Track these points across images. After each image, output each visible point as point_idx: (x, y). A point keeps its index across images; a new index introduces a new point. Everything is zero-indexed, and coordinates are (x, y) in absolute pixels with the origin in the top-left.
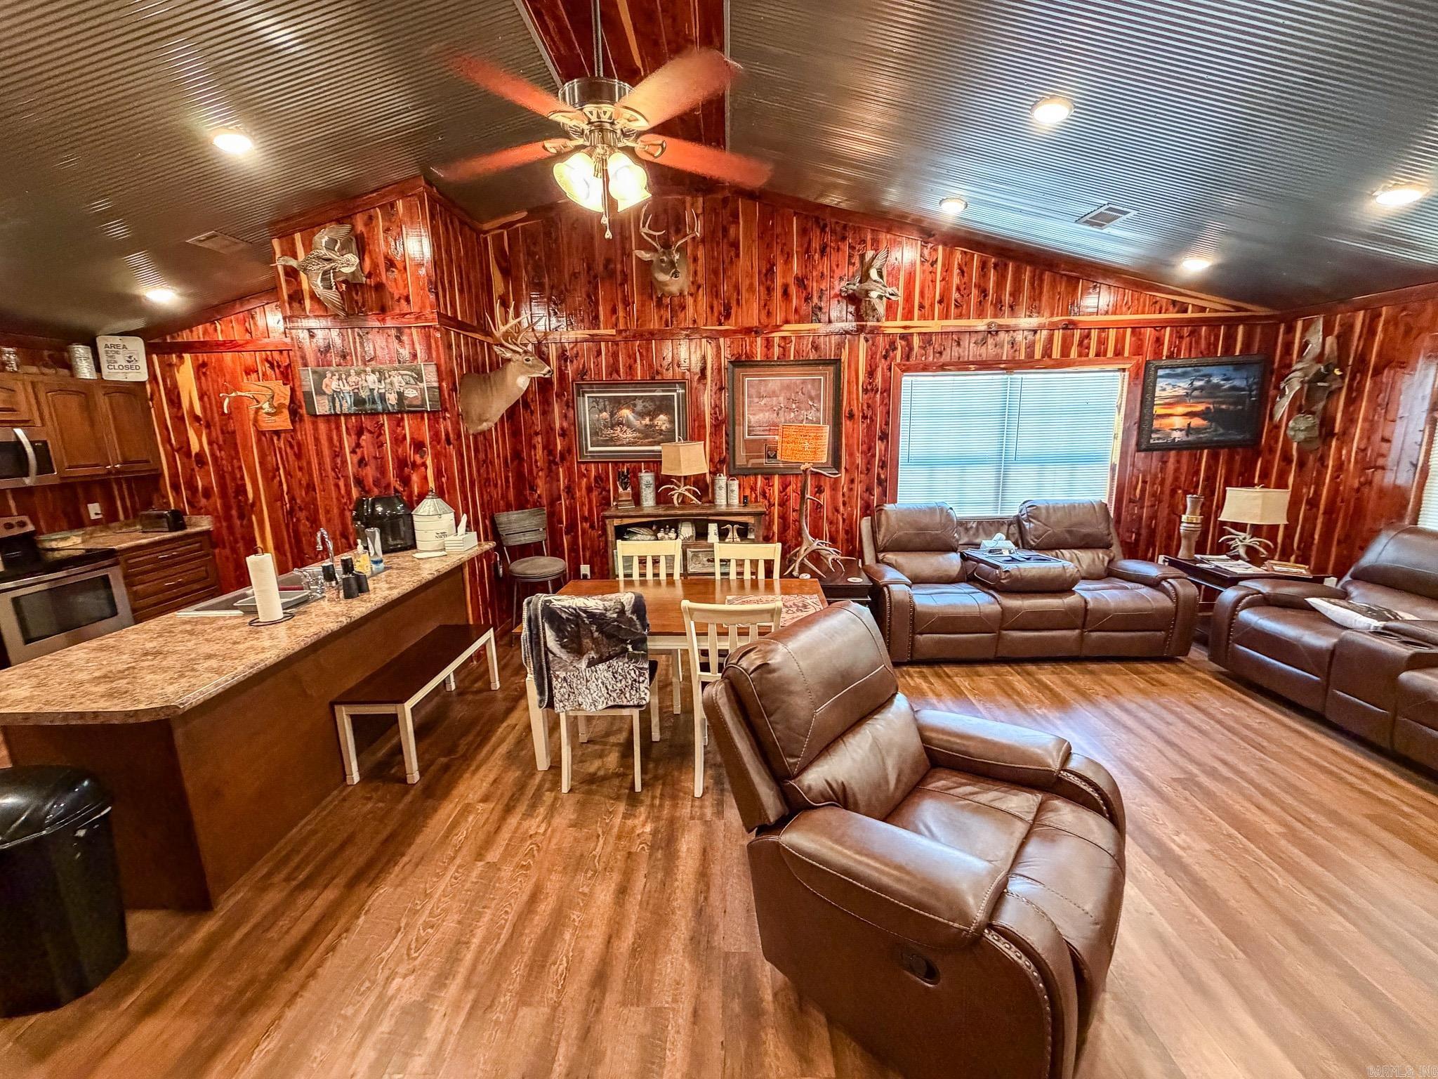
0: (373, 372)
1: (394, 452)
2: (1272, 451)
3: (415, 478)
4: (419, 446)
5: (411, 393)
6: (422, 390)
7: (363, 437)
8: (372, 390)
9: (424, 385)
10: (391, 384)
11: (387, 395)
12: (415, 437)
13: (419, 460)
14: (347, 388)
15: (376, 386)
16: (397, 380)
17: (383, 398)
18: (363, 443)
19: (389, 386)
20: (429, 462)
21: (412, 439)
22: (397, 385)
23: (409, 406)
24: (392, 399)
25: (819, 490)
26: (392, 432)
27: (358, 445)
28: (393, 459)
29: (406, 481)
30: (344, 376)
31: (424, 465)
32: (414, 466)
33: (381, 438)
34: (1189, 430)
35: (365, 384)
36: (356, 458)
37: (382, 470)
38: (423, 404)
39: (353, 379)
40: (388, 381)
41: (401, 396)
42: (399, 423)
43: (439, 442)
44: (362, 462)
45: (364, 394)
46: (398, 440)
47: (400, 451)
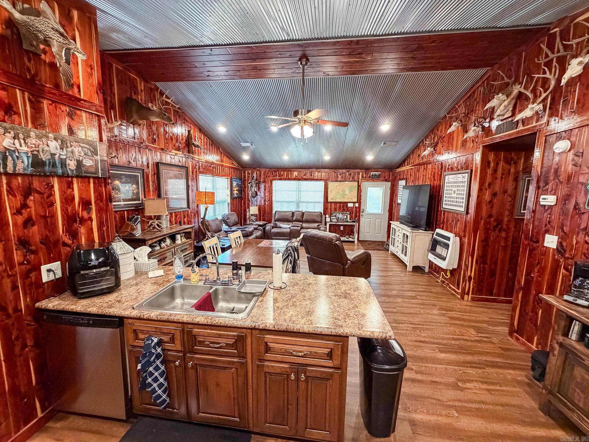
0: (55, 139)
1: (64, 210)
2: (245, 198)
3: (82, 230)
4: (86, 204)
5: (88, 163)
6: (96, 161)
7: (32, 198)
8: (53, 155)
9: (99, 158)
10: (72, 152)
11: (68, 162)
12: (83, 197)
13: (85, 215)
14: (24, 148)
15: (58, 152)
16: (77, 150)
17: (63, 164)
18: (31, 204)
19: (70, 154)
20: (94, 216)
21: (81, 198)
22: (77, 154)
23: (85, 172)
24: (72, 165)
25: (184, 217)
26: (62, 193)
27: (25, 206)
28: (63, 216)
29: (74, 235)
30: (21, 136)
31: (91, 219)
32: (83, 221)
33: (51, 198)
34: (237, 194)
35: (46, 148)
36: (20, 219)
37: (51, 226)
38: (97, 172)
39: (33, 141)
40: (70, 149)
41: (79, 164)
42: (70, 185)
43: (102, 201)
44: (28, 222)
45: (44, 157)
46: (68, 200)
47: (70, 209)
